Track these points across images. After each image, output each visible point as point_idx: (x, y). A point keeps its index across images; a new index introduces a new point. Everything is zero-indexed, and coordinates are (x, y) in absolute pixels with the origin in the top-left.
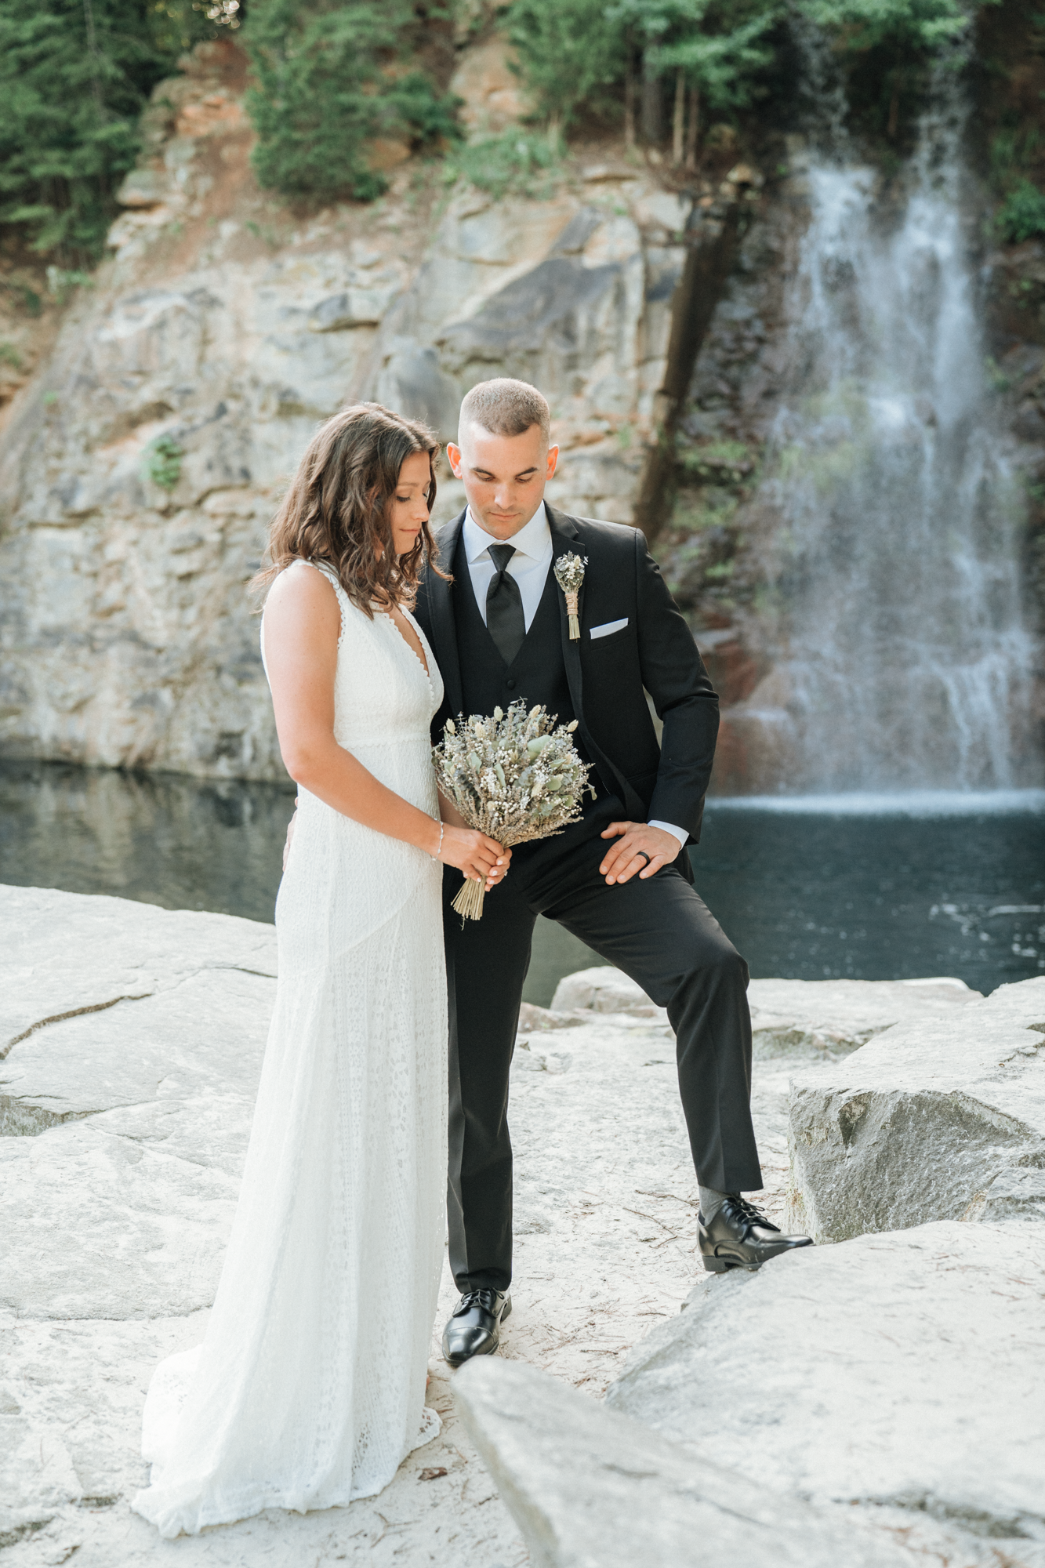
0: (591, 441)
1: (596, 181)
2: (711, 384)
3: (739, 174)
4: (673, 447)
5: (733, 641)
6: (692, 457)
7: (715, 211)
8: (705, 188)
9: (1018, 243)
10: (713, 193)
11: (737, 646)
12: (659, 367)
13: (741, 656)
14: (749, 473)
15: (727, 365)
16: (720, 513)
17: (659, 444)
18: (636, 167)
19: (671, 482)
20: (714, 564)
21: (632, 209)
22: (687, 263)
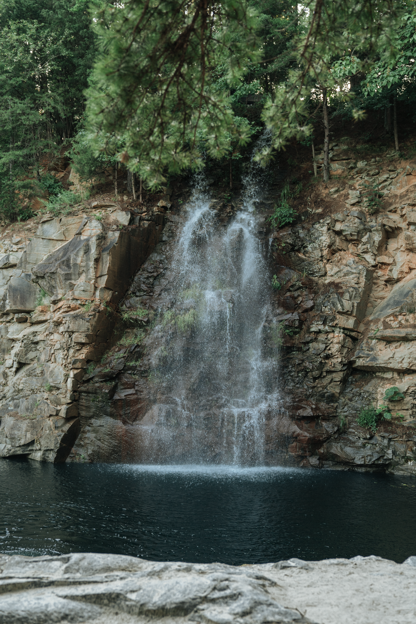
0: (74, 309)
1: (95, 207)
2: (139, 286)
3: (161, 203)
4: (118, 311)
5: (133, 394)
6: (126, 316)
7: (147, 217)
8: (144, 209)
9: (281, 228)
10: (147, 211)
11: (135, 396)
12: (105, 278)
13: (138, 401)
14: (148, 322)
15: (148, 278)
16: (138, 339)
17: (105, 310)
18: (115, 202)
19: (117, 326)
20: (131, 361)
21: (107, 217)
22: (121, 237)
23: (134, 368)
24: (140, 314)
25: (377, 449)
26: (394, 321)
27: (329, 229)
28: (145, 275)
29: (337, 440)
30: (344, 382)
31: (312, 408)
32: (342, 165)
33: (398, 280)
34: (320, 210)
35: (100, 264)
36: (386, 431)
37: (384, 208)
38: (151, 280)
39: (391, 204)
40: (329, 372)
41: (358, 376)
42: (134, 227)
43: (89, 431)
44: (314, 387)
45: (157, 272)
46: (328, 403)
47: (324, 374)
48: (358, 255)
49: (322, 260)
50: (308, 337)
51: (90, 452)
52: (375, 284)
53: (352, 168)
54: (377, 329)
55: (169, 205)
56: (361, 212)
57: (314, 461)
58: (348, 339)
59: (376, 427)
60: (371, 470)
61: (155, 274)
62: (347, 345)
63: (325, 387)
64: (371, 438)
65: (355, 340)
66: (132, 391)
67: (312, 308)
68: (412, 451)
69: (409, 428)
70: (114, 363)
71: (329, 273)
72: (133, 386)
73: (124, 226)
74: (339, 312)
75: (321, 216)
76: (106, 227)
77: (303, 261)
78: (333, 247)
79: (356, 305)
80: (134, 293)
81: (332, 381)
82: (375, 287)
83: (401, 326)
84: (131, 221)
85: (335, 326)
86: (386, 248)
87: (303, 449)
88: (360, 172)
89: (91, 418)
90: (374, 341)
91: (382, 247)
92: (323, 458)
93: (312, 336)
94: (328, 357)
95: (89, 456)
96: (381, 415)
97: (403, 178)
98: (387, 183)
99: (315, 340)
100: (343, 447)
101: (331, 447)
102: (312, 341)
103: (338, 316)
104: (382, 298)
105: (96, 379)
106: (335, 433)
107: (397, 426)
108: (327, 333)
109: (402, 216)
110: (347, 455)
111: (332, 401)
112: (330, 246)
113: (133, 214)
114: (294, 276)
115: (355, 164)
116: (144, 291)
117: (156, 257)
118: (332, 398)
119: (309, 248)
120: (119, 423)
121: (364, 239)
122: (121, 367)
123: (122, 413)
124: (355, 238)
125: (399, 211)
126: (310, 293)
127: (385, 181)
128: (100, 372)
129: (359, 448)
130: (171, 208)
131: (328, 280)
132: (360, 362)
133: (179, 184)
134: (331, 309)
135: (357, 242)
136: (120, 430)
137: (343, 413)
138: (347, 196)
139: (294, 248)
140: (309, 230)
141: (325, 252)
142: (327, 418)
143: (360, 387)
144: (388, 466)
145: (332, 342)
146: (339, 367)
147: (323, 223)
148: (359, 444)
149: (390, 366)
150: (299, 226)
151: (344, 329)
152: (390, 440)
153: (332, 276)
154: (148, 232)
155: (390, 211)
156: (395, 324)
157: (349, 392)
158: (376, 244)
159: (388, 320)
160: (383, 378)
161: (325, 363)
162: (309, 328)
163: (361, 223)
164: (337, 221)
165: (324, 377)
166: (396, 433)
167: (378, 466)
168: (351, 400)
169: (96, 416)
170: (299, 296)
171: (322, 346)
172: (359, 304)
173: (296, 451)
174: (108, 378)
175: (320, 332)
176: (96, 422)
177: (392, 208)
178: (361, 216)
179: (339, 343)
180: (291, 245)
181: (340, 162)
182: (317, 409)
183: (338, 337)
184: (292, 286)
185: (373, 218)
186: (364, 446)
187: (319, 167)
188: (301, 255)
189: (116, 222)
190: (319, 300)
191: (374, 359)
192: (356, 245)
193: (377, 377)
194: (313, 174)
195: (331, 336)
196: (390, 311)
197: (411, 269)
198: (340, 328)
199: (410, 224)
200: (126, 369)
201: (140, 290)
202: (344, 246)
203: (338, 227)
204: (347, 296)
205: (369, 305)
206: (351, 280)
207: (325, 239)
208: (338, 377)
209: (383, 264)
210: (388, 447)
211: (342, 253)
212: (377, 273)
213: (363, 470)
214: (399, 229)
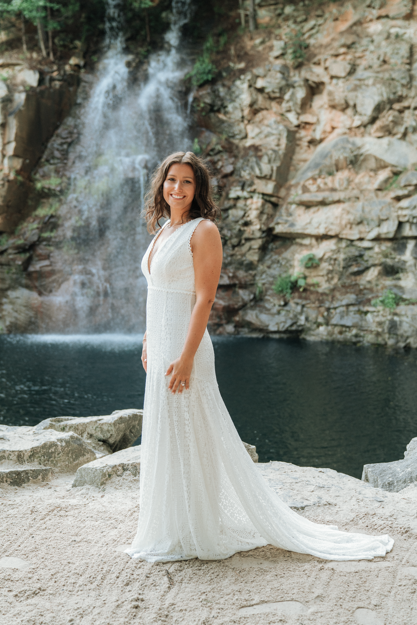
2: (52, 153)
3: (73, 61)
4: (32, 180)
5: (47, 266)
6: (39, 185)
7: (57, 77)
8: (55, 68)
9: (201, 86)
10: (59, 70)
11: (50, 268)
12: (13, 145)
13: (52, 272)
14: (61, 191)
15: (62, 144)
16: (53, 209)
17: (15, 179)
18: (23, 60)
19: (31, 196)
20: (46, 231)
21: (14, 77)
22: (28, 99)
23: (48, 239)
24: (53, 183)
25: (291, 315)
26: (313, 184)
27: (250, 86)
28: (59, 141)
29: (252, 308)
30: (264, 249)
31: (229, 277)
32: (269, 11)
33: (321, 141)
34: (242, 65)
35: (7, 129)
36: (300, 297)
37: (309, 60)
38: (65, 146)
39: (315, 55)
40: (248, 240)
41: (278, 243)
42: (43, 88)
43: (6, 303)
44: (232, 255)
45: (71, 137)
46: (246, 271)
47: (243, 241)
48: (282, 115)
49: (243, 121)
50: (227, 204)
51: (8, 323)
52: (298, 145)
53: (279, 15)
54: (296, 194)
55: (82, 63)
56: (285, 67)
57: (230, 328)
58: (268, 205)
59: (291, 293)
60: (284, 336)
61: (69, 140)
62: (266, 211)
63: (243, 255)
64: (286, 304)
65: (275, 206)
66: (46, 263)
67: (232, 174)
68: (323, 316)
69: (323, 294)
70: (28, 234)
71: (250, 135)
72: (48, 257)
73: (32, 88)
74: (258, 177)
75: (242, 71)
76: (11, 88)
77: (223, 122)
78: (256, 107)
79: (275, 168)
80: (47, 161)
81: (250, 248)
82: (298, 149)
83: (319, 189)
84: (41, 81)
85: (254, 192)
86: (311, 106)
87: (220, 317)
88: (287, 19)
89: (7, 289)
90: (294, 206)
91: (305, 105)
92: (238, 326)
93: (231, 203)
94: (247, 224)
95: (7, 327)
96: (296, 282)
97: (330, 24)
98: (314, 31)
99: (234, 206)
100: (258, 314)
101: (246, 314)
102: (230, 208)
103: (257, 181)
104: (305, 161)
105: (10, 251)
106: (251, 301)
107: (312, 292)
108: (246, 199)
109: (326, 69)
110: (261, 322)
111: (251, 269)
112: (251, 105)
113: (42, 74)
114: (214, 139)
115: (283, 9)
116: (58, 159)
117: (70, 121)
118: (250, 266)
119: (230, 108)
120: (35, 295)
121: (287, 97)
122: (35, 238)
123: (37, 284)
124: (278, 95)
125: (322, 63)
126: (230, 157)
127: (312, 28)
128: (14, 243)
129: (273, 315)
130: (85, 66)
131: (248, 143)
132: (279, 229)
133: (95, 39)
134: (249, 174)
135: (280, 100)
136: (36, 302)
137: (261, 281)
138: (271, 48)
139: (213, 109)
140: (229, 88)
141: (246, 112)
142: (244, 286)
143: (279, 254)
144: (301, 331)
145: (250, 209)
146: (258, 234)
147: (244, 79)
148: (275, 310)
149: (307, 232)
150: (220, 83)
151: (264, 194)
152: (303, 306)
153: (253, 138)
154: (61, 93)
155: (315, 63)
156: (313, 188)
157: (268, 260)
158: (299, 102)
159: (307, 184)
160: (301, 245)
161: (244, 231)
162: (227, 194)
163: (284, 78)
164: (258, 77)
165: (243, 245)
166: (310, 299)
167: (291, 332)
168: (269, 267)
169: (12, 287)
170: (219, 160)
171: (241, 213)
172: (279, 168)
173: (213, 320)
174: (21, 249)
175: (238, 198)
176: (12, 294)
177: (316, 60)
178: (284, 71)
179: (257, 209)
180: (210, 105)
181: (267, 8)
182: (234, 277)
183: (256, 202)
184: (212, 150)
185: (297, 72)
186: (279, 313)
187: (246, 16)
188: (221, 116)
189: (23, 83)
190: (239, 164)
191: (292, 225)
192: (280, 103)
193: (298, 244)
194: (240, 23)
195: (249, 202)
196: (310, 174)
197: (333, 128)
198: (259, 193)
199: (332, 77)
200: (40, 240)
201: (53, 158)
202: (267, 104)
203: (260, 83)
204: (265, 159)
205: (292, 168)
206: (272, 142)
207: (245, 98)
208: (256, 244)
209: (307, 123)
210: (301, 313)
211: (265, 112)
212: (300, 133)
213: (276, 336)
214: (322, 83)
